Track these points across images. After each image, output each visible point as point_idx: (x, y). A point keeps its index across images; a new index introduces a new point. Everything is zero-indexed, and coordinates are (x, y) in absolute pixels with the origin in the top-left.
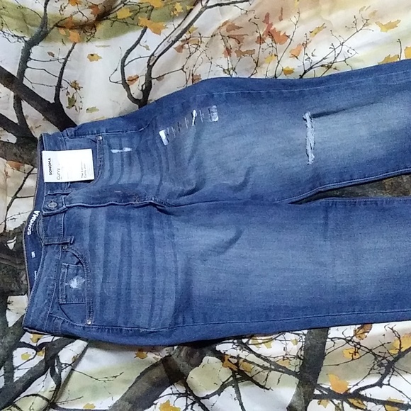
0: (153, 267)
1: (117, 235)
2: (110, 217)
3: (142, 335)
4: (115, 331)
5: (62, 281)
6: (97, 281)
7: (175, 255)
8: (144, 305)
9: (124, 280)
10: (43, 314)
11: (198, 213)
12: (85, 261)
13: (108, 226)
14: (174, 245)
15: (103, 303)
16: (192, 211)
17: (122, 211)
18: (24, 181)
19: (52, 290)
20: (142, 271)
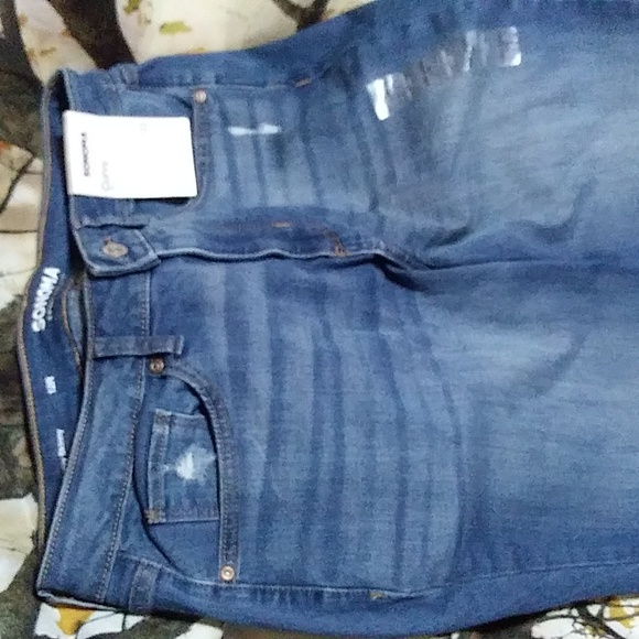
0: (401, 424)
1: (301, 334)
2: (275, 288)
3: (377, 607)
4: (301, 599)
5: (156, 459)
6: (251, 458)
7: (447, 393)
8: (377, 526)
9: (327, 458)
10: (100, 552)
11: (490, 286)
12: (215, 403)
13: (274, 310)
14: (436, 366)
15: (266, 519)
16: (474, 282)
17: (302, 274)
18: (11, 189)
19: (120, 485)
20: (370, 434)
